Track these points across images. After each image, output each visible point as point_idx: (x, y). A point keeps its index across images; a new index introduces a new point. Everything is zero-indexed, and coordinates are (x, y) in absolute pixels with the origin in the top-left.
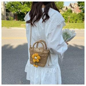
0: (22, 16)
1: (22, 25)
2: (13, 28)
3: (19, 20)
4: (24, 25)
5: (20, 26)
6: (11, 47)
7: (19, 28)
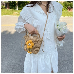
0: (14, 5)
1: (14, 13)
2: (6, 16)
3: (11, 9)
4: (16, 13)
5: (12, 14)
6: (10, 33)
7: (12, 16)
